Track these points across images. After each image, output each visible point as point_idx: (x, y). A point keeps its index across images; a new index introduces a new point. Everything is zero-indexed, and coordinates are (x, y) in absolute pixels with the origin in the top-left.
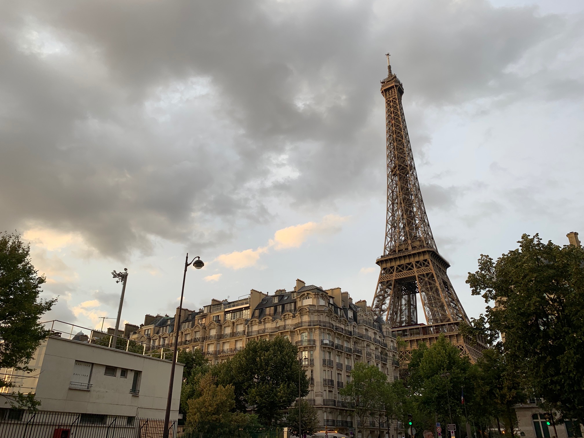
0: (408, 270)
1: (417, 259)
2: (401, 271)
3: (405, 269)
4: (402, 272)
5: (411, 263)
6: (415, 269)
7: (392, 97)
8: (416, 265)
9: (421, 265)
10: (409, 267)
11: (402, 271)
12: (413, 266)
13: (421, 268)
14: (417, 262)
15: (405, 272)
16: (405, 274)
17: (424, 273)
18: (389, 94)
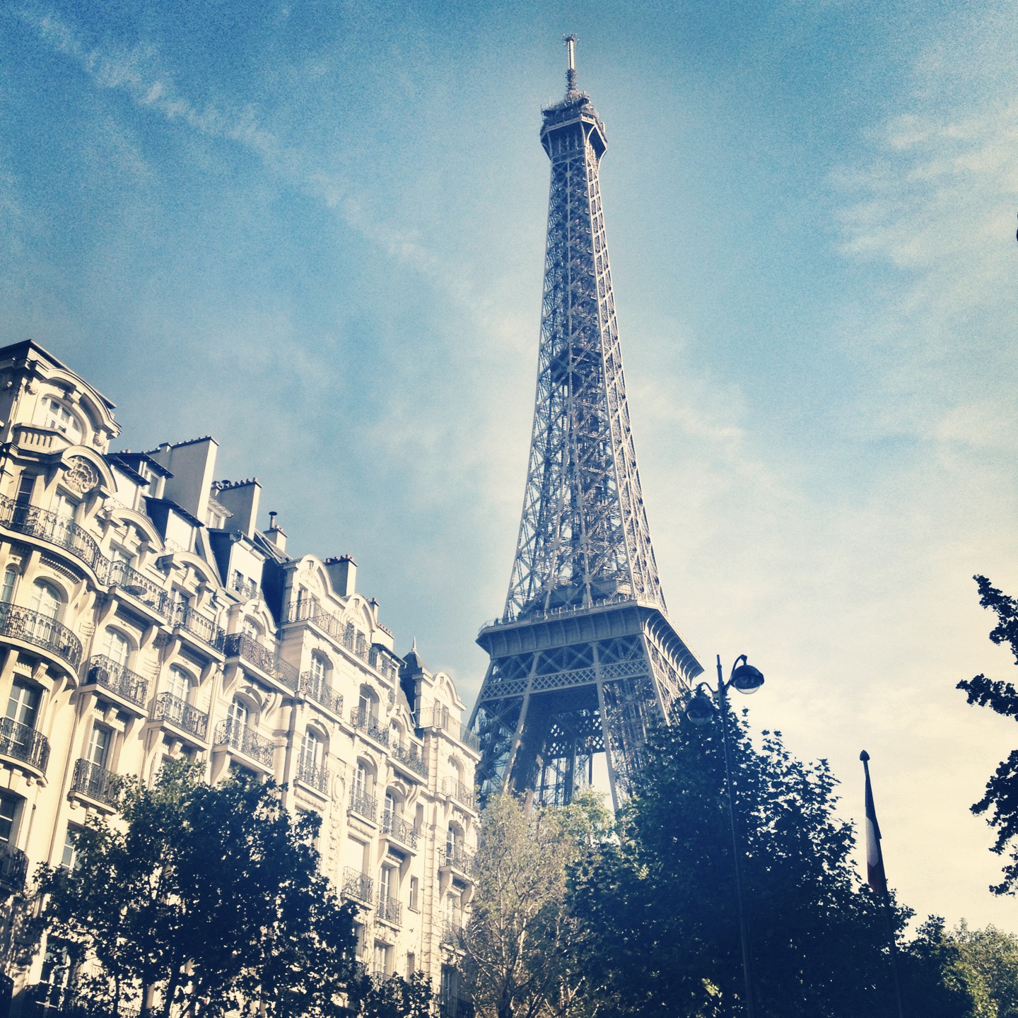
0: (575, 667)
1: (604, 634)
2: (551, 670)
3: (564, 665)
4: (555, 674)
5: (586, 645)
6: (597, 665)
8: (601, 653)
9: (615, 651)
11: (557, 671)
12: (590, 656)
13: (615, 661)
14: (605, 643)
15: (565, 671)
16: (565, 679)
17: (625, 678)
18: (564, 147)
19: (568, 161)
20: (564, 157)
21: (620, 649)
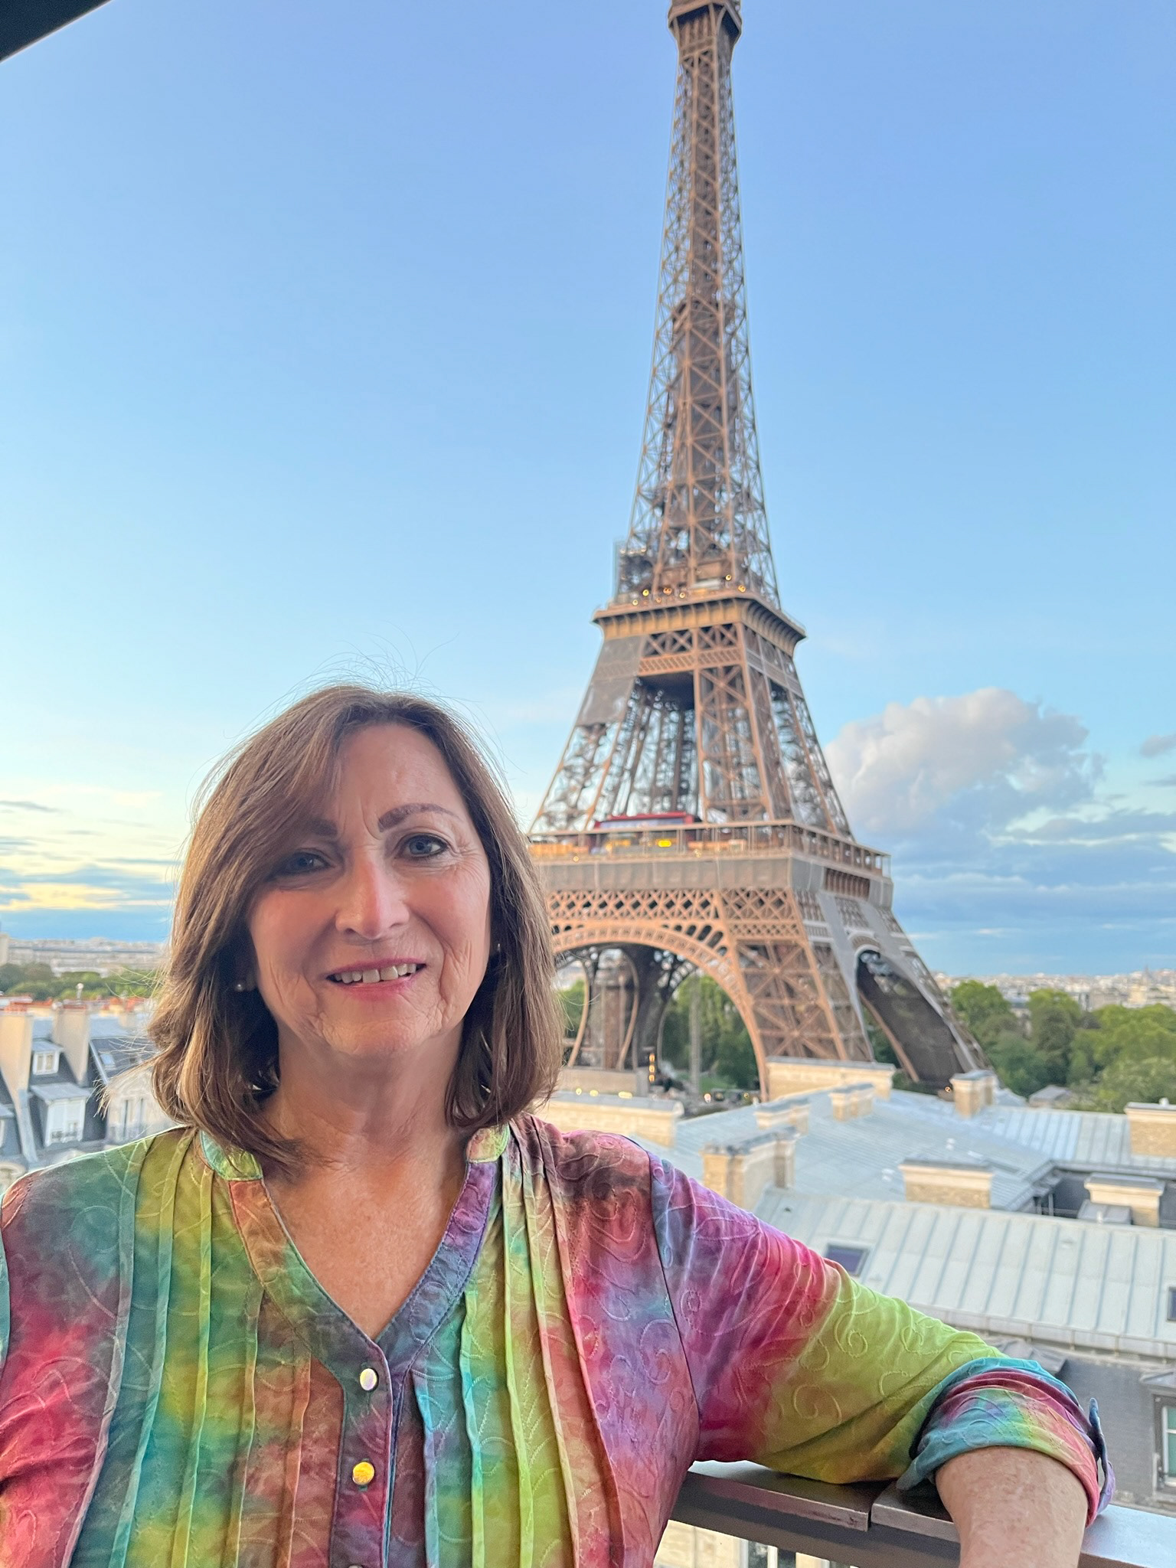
0: (676, 652)
1: (705, 619)
2: (655, 653)
3: (667, 649)
4: (659, 657)
5: (686, 631)
6: (695, 651)
7: (700, 46)
8: (700, 639)
9: (713, 638)
10: (679, 642)
11: (660, 654)
12: (690, 641)
13: (712, 648)
14: (706, 629)
15: (668, 656)
16: (667, 664)
17: (720, 665)
18: (692, 35)
19: (696, 54)
20: (692, 49)
21: (718, 636)
